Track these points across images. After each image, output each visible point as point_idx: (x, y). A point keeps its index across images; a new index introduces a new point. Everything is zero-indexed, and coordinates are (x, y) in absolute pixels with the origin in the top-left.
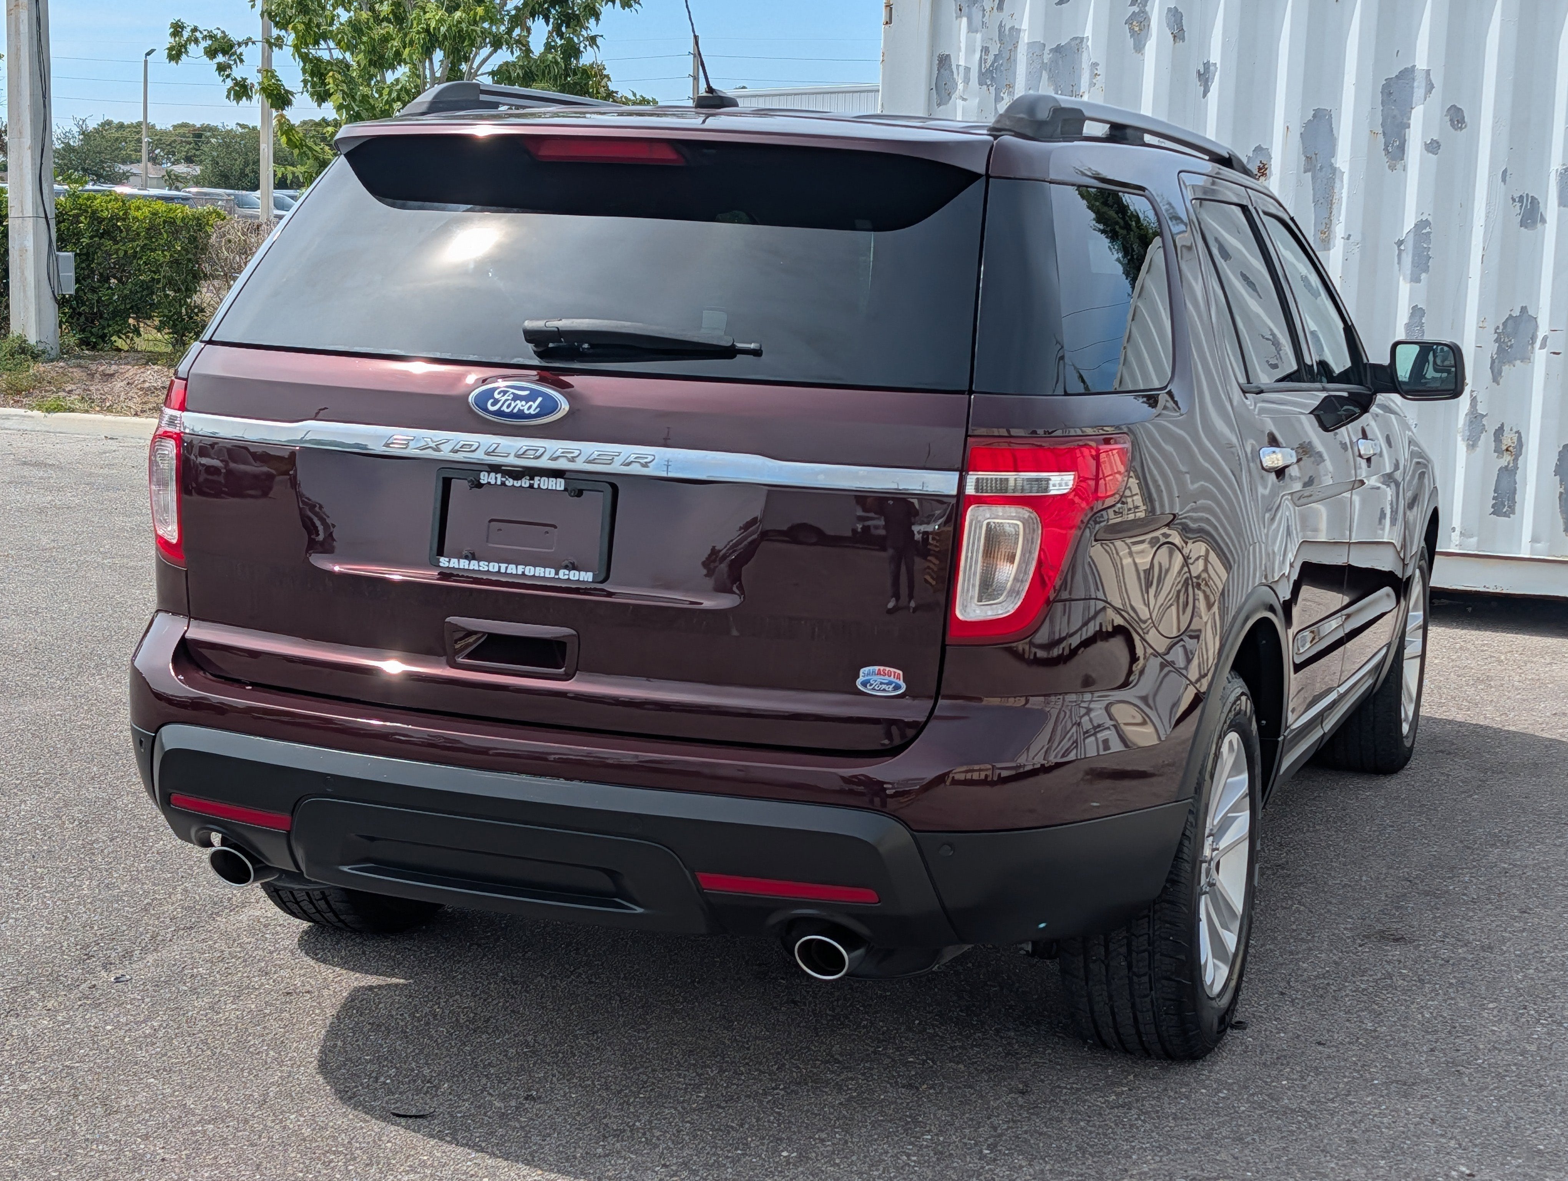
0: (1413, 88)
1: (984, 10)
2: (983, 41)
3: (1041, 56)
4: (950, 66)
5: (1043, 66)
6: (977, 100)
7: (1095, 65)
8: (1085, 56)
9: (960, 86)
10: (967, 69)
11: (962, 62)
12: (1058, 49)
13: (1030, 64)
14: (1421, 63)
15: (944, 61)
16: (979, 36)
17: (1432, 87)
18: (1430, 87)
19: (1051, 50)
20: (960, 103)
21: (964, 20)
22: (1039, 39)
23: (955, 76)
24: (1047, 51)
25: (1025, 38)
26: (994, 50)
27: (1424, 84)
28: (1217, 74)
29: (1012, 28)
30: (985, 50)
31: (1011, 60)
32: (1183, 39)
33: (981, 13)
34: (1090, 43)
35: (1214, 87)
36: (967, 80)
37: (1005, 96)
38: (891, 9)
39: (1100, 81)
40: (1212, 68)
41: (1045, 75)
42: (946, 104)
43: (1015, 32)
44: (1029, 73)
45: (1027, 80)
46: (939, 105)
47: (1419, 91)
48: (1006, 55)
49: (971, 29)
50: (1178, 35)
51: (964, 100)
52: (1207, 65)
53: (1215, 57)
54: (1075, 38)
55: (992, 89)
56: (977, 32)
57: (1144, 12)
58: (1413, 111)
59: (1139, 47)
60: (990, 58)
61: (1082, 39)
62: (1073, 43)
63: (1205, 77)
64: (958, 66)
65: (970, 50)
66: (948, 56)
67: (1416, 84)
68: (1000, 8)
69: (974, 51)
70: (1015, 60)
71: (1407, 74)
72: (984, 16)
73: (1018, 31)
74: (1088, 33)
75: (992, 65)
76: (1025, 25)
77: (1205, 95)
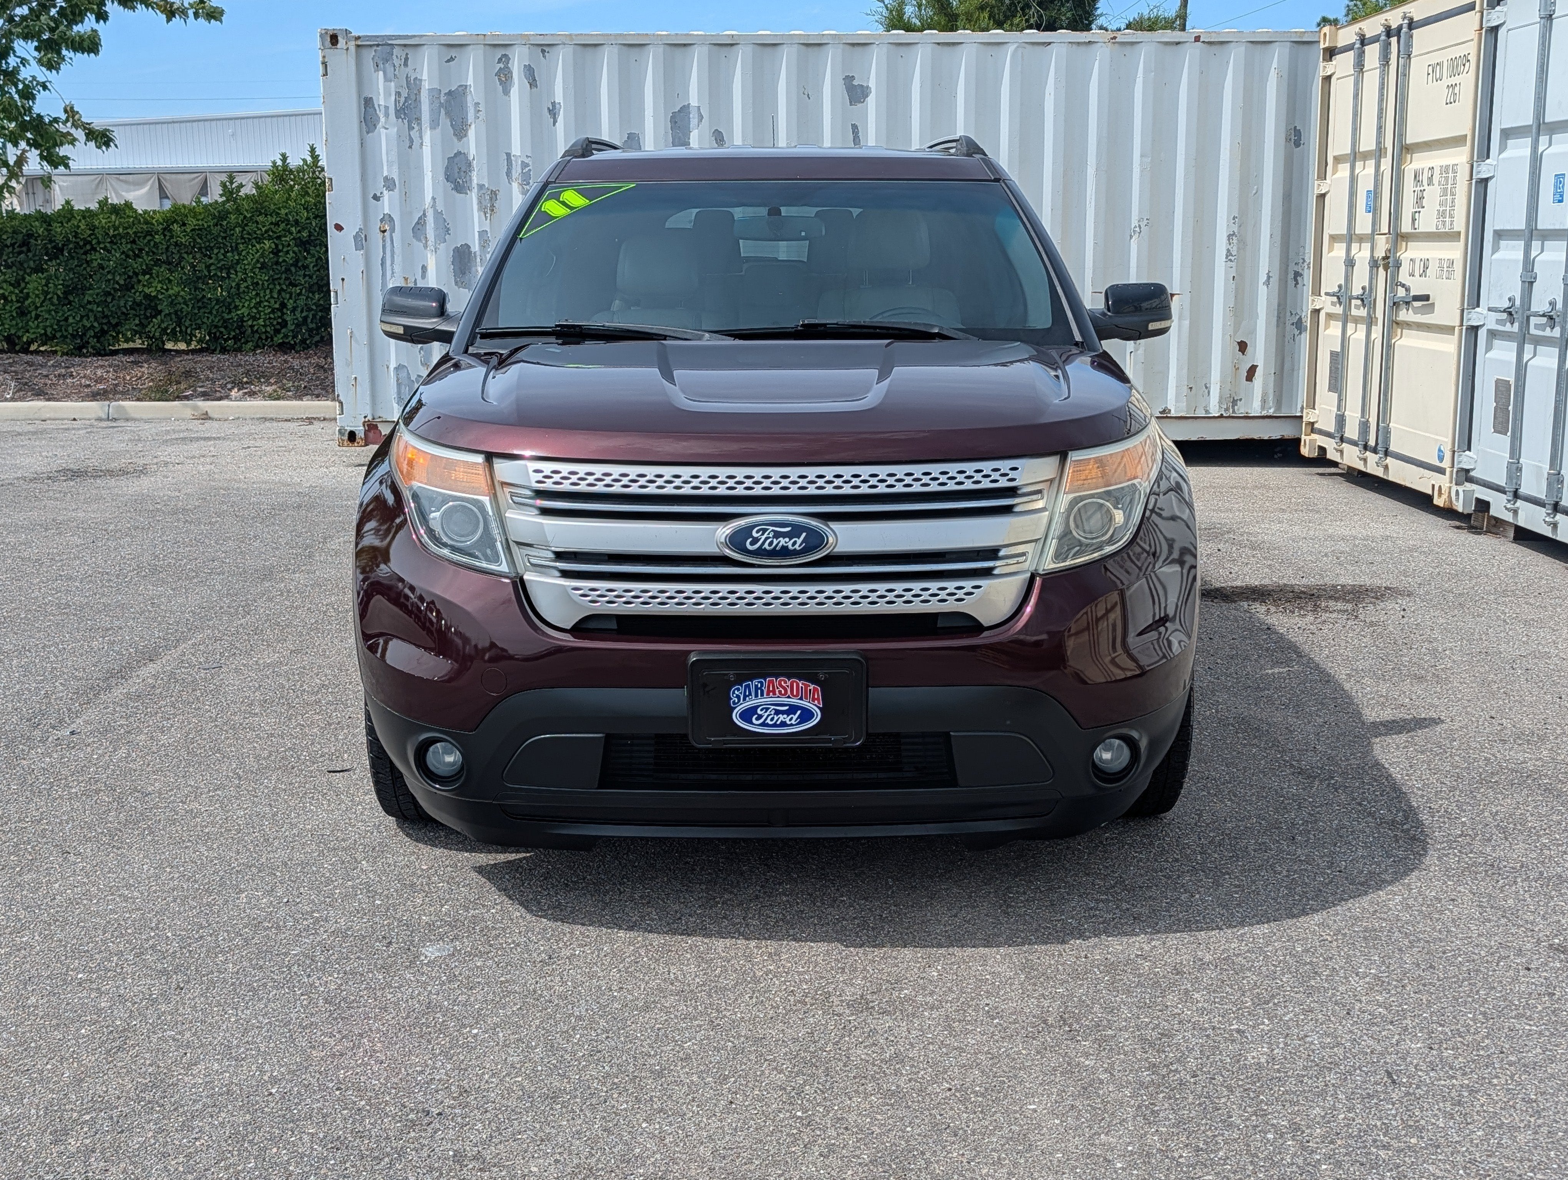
0: (689, 118)
1: (394, 66)
2: (396, 87)
3: (439, 98)
4: (373, 105)
5: (441, 105)
6: (396, 129)
7: (477, 104)
8: (469, 98)
9: (382, 120)
10: (387, 108)
11: (382, 102)
12: (450, 93)
13: (431, 103)
14: (694, 102)
15: (368, 102)
16: (393, 84)
17: (702, 117)
18: (701, 118)
19: (445, 94)
20: (383, 131)
21: (381, 73)
22: (436, 86)
23: (378, 112)
24: (442, 95)
25: (426, 86)
26: (404, 94)
27: (696, 116)
28: (562, 110)
29: (416, 79)
30: (398, 94)
31: (417, 101)
32: (536, 87)
33: (392, 69)
34: (472, 89)
35: (560, 119)
36: (387, 115)
37: (415, 126)
38: (326, 66)
39: (482, 115)
40: (557, 106)
41: (443, 111)
42: (373, 132)
43: (418, 81)
44: (432, 110)
45: (430, 115)
46: (368, 133)
47: (694, 121)
48: (413, 97)
49: (387, 79)
50: (533, 83)
51: (387, 129)
52: (554, 104)
53: (559, 98)
54: (461, 86)
55: (406, 121)
56: (391, 81)
57: (508, 68)
58: (692, 134)
59: (506, 92)
60: (402, 100)
61: (466, 86)
62: (460, 89)
63: (553, 112)
64: (379, 105)
65: (387, 94)
66: (371, 98)
67: (691, 116)
68: (406, 64)
69: (390, 95)
70: (420, 101)
71: (685, 109)
72: (395, 70)
73: (421, 80)
74: (470, 82)
75: (404, 104)
76: (425, 76)
77: (554, 124)
